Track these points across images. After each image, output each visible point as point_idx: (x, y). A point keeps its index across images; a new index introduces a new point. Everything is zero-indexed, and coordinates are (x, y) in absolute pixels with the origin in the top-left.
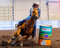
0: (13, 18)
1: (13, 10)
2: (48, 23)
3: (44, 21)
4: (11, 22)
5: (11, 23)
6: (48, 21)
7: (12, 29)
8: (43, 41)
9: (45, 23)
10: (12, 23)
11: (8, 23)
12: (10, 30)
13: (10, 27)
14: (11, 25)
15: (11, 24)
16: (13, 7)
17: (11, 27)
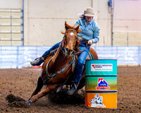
0: (23, 40)
1: (23, 18)
2: (112, 54)
3: (100, 48)
4: (16, 48)
5: (18, 50)
6: (110, 48)
7: (20, 67)
8: (96, 96)
9: (103, 52)
10: (20, 52)
11: (10, 52)
12: (14, 70)
13: (13, 60)
14: (16, 57)
15: (18, 54)
16: (23, 11)
17: (17, 62)
